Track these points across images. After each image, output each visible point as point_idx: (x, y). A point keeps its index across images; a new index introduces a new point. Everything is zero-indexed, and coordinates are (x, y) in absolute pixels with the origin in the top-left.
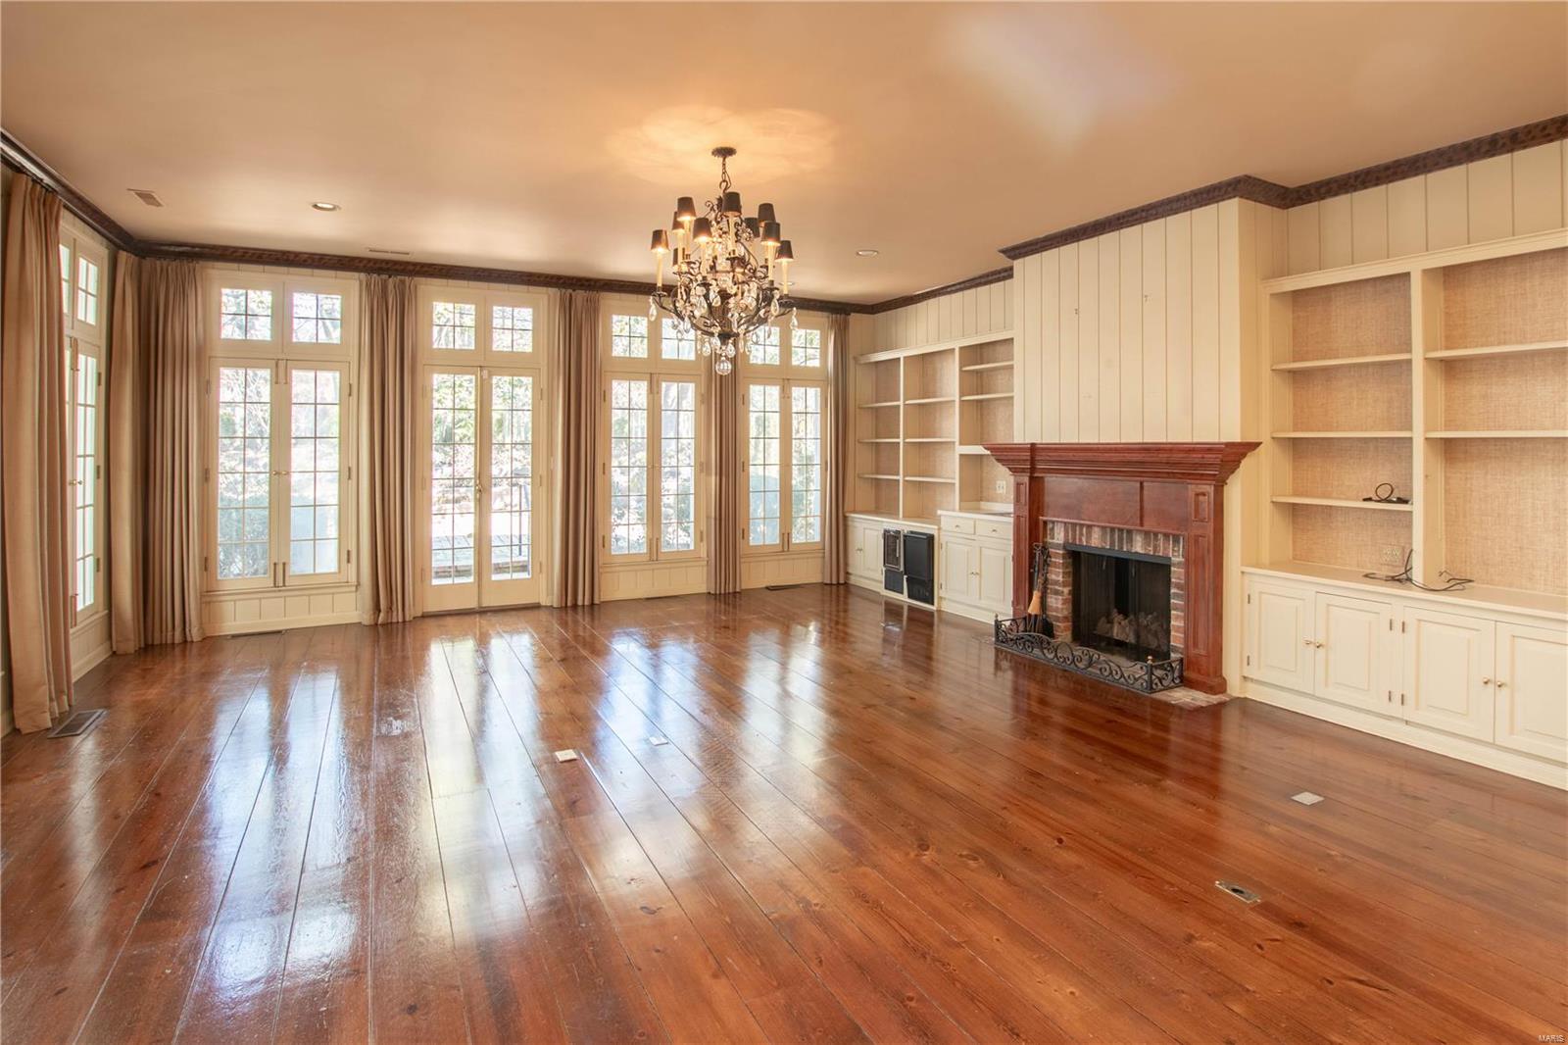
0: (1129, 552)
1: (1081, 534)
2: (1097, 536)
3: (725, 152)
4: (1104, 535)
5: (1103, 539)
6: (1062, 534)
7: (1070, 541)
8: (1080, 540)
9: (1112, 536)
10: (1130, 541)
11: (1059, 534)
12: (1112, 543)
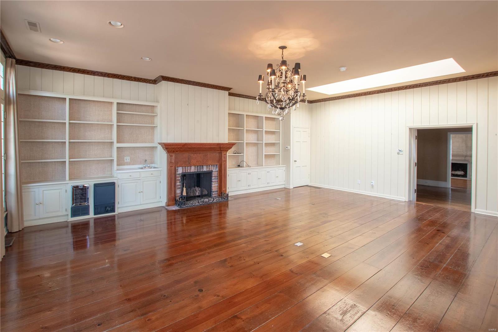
0: (202, 171)
1: (188, 169)
2: (193, 169)
3: (283, 48)
4: (195, 168)
5: (195, 169)
6: (181, 170)
7: (184, 172)
8: (188, 171)
9: (198, 168)
10: (203, 168)
11: (180, 170)
12: (198, 170)
